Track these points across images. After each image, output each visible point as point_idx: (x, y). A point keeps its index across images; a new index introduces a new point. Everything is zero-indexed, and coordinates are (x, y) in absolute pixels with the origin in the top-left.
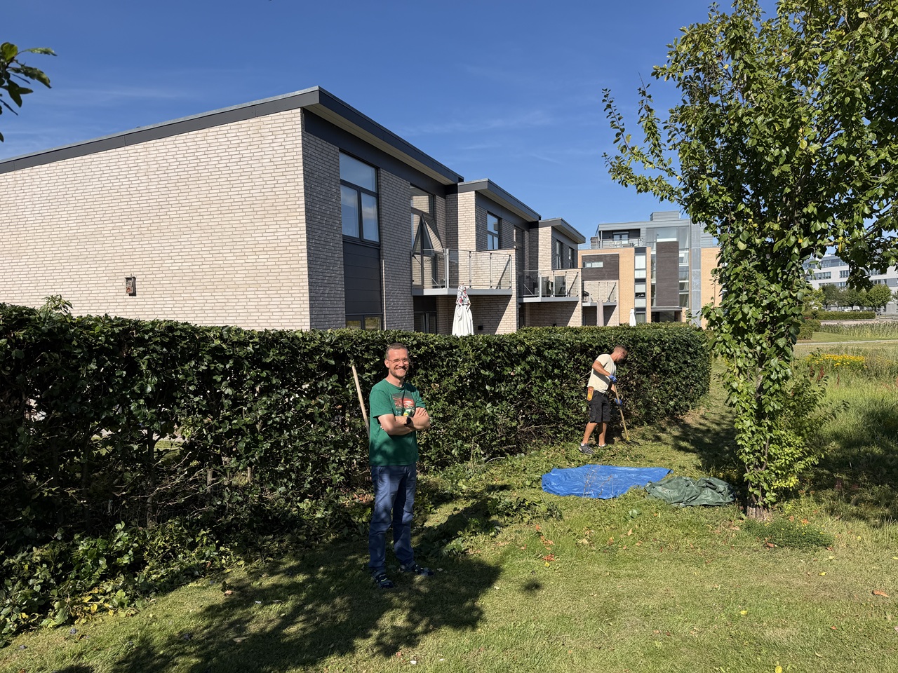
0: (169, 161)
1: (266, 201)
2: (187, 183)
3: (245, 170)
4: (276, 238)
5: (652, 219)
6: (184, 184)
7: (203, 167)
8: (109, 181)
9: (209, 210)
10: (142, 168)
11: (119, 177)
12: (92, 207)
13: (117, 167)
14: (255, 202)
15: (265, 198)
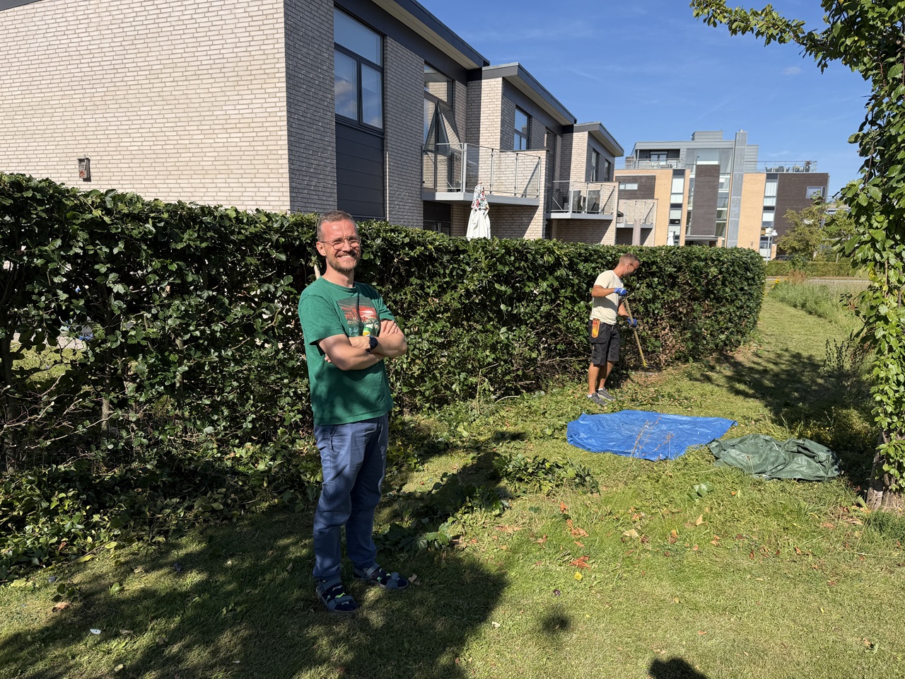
0: (124, 11)
1: (240, 64)
2: (146, 41)
3: (214, 23)
4: (250, 111)
5: (693, 139)
6: (142, 41)
7: (164, 20)
8: (55, 38)
9: (173, 75)
10: (93, 20)
11: (66, 33)
12: (38, 70)
13: (64, 20)
14: (226, 65)
15: (238, 59)
